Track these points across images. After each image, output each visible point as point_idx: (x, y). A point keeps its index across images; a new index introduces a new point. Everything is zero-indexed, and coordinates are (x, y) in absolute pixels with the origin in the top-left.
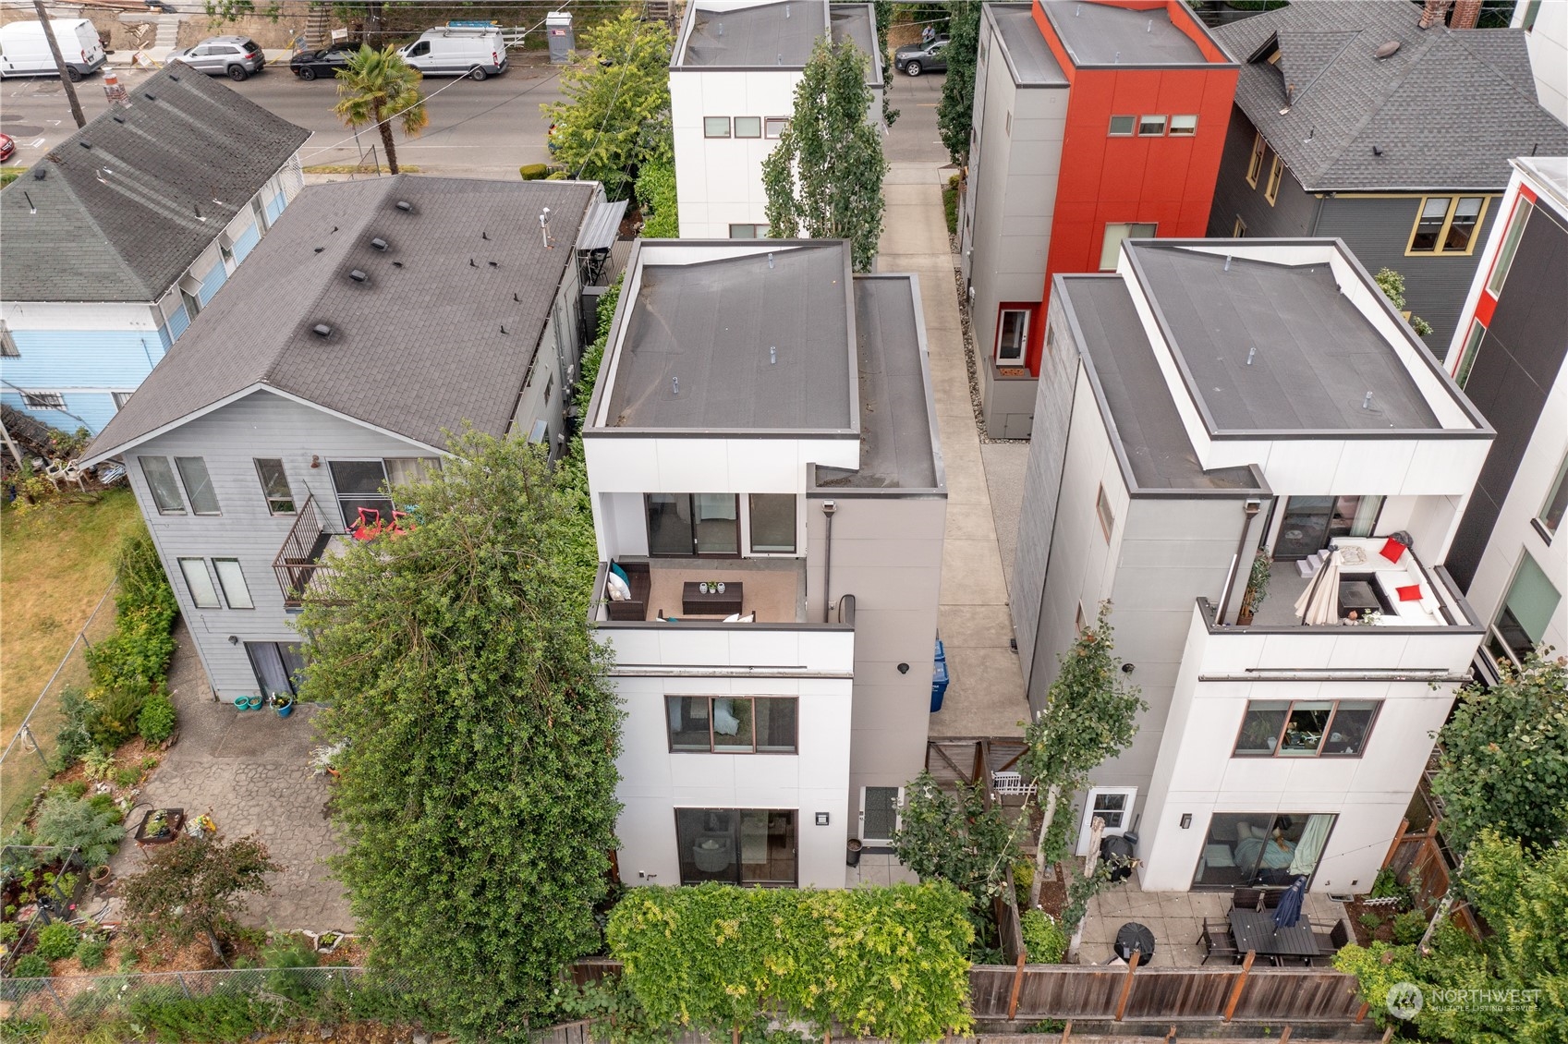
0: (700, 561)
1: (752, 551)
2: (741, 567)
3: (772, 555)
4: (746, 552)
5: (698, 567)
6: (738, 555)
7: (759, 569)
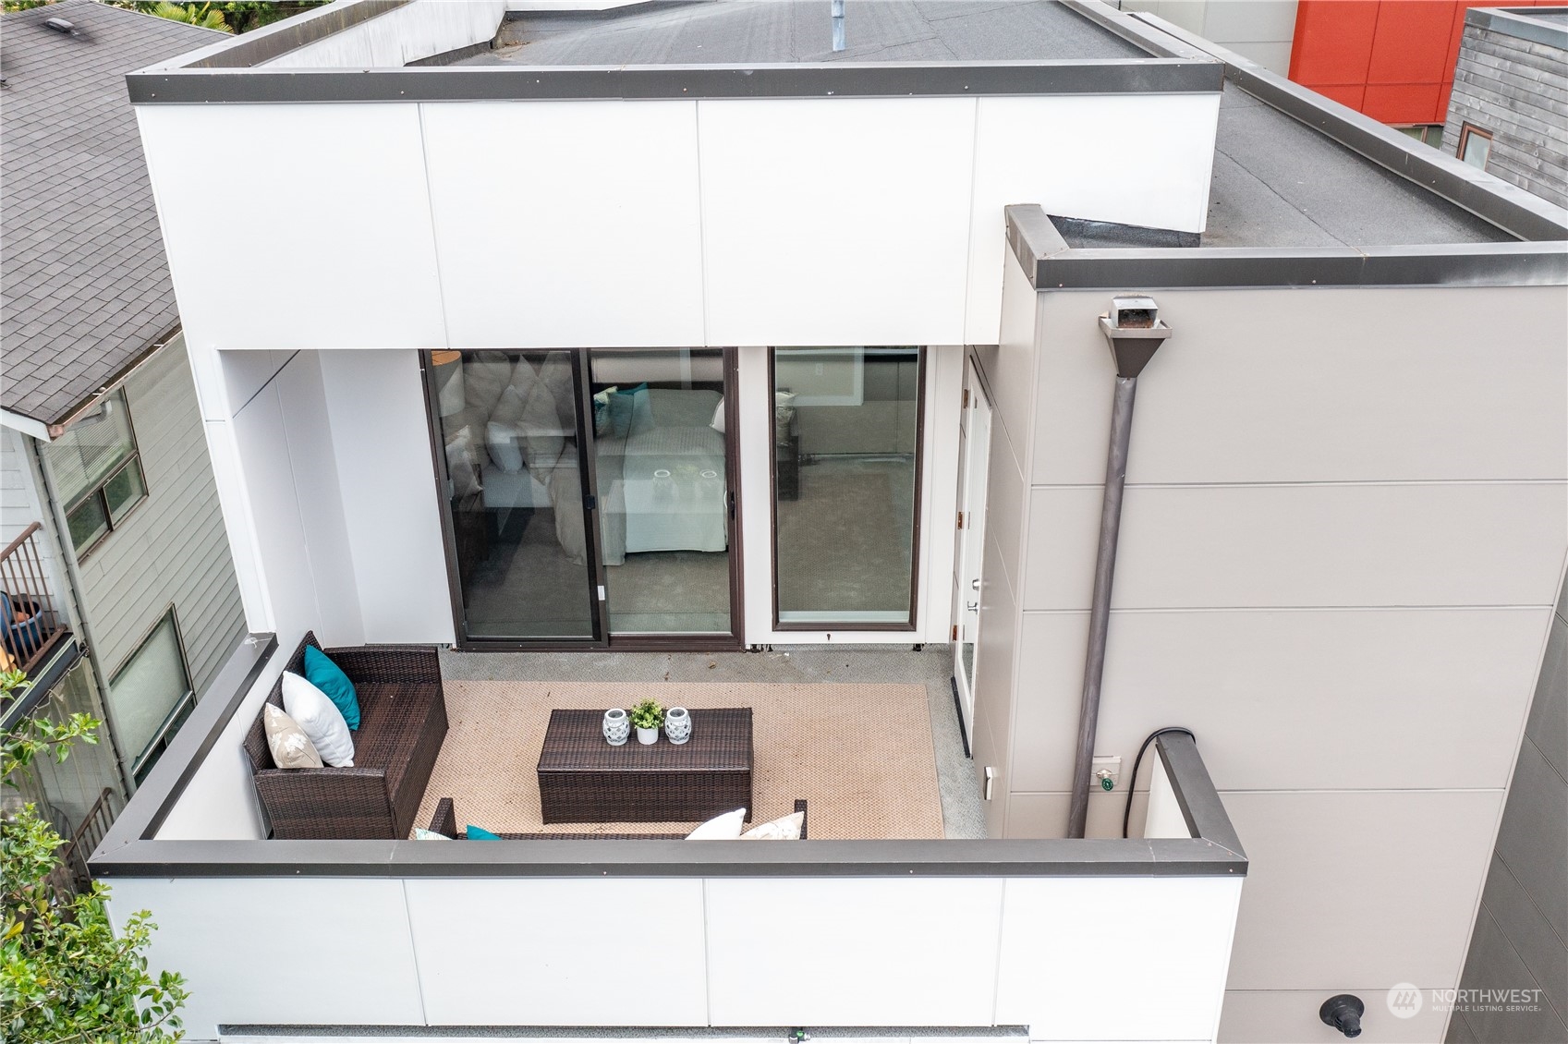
0: (615, 660)
1: (777, 625)
2: (742, 675)
3: (839, 638)
4: (758, 628)
5: (605, 676)
6: (734, 641)
7: (800, 678)
